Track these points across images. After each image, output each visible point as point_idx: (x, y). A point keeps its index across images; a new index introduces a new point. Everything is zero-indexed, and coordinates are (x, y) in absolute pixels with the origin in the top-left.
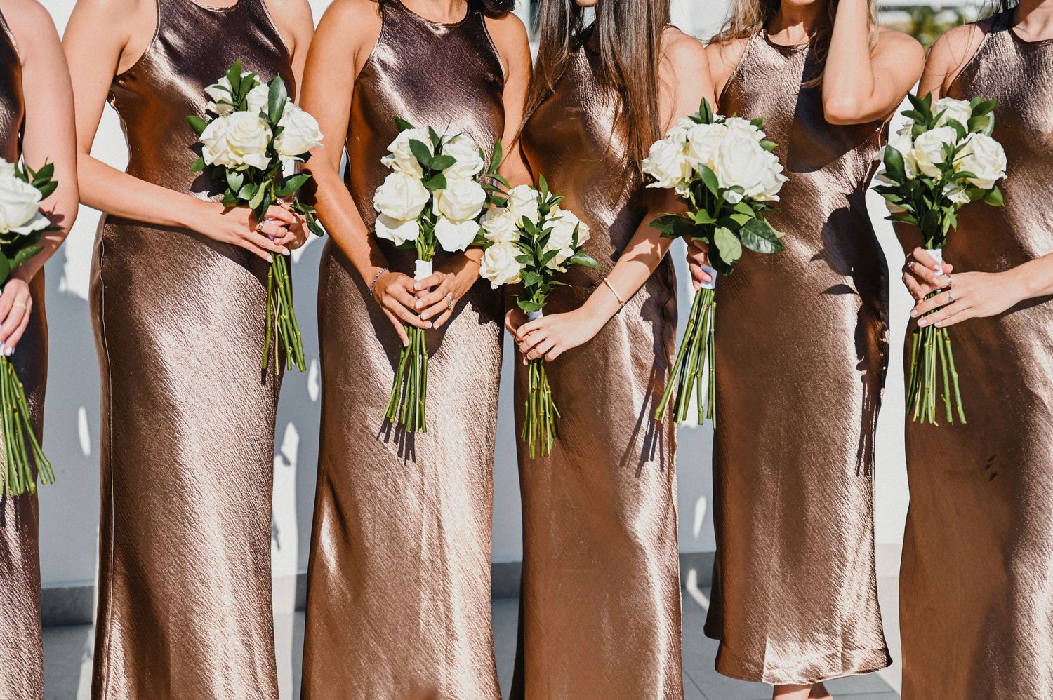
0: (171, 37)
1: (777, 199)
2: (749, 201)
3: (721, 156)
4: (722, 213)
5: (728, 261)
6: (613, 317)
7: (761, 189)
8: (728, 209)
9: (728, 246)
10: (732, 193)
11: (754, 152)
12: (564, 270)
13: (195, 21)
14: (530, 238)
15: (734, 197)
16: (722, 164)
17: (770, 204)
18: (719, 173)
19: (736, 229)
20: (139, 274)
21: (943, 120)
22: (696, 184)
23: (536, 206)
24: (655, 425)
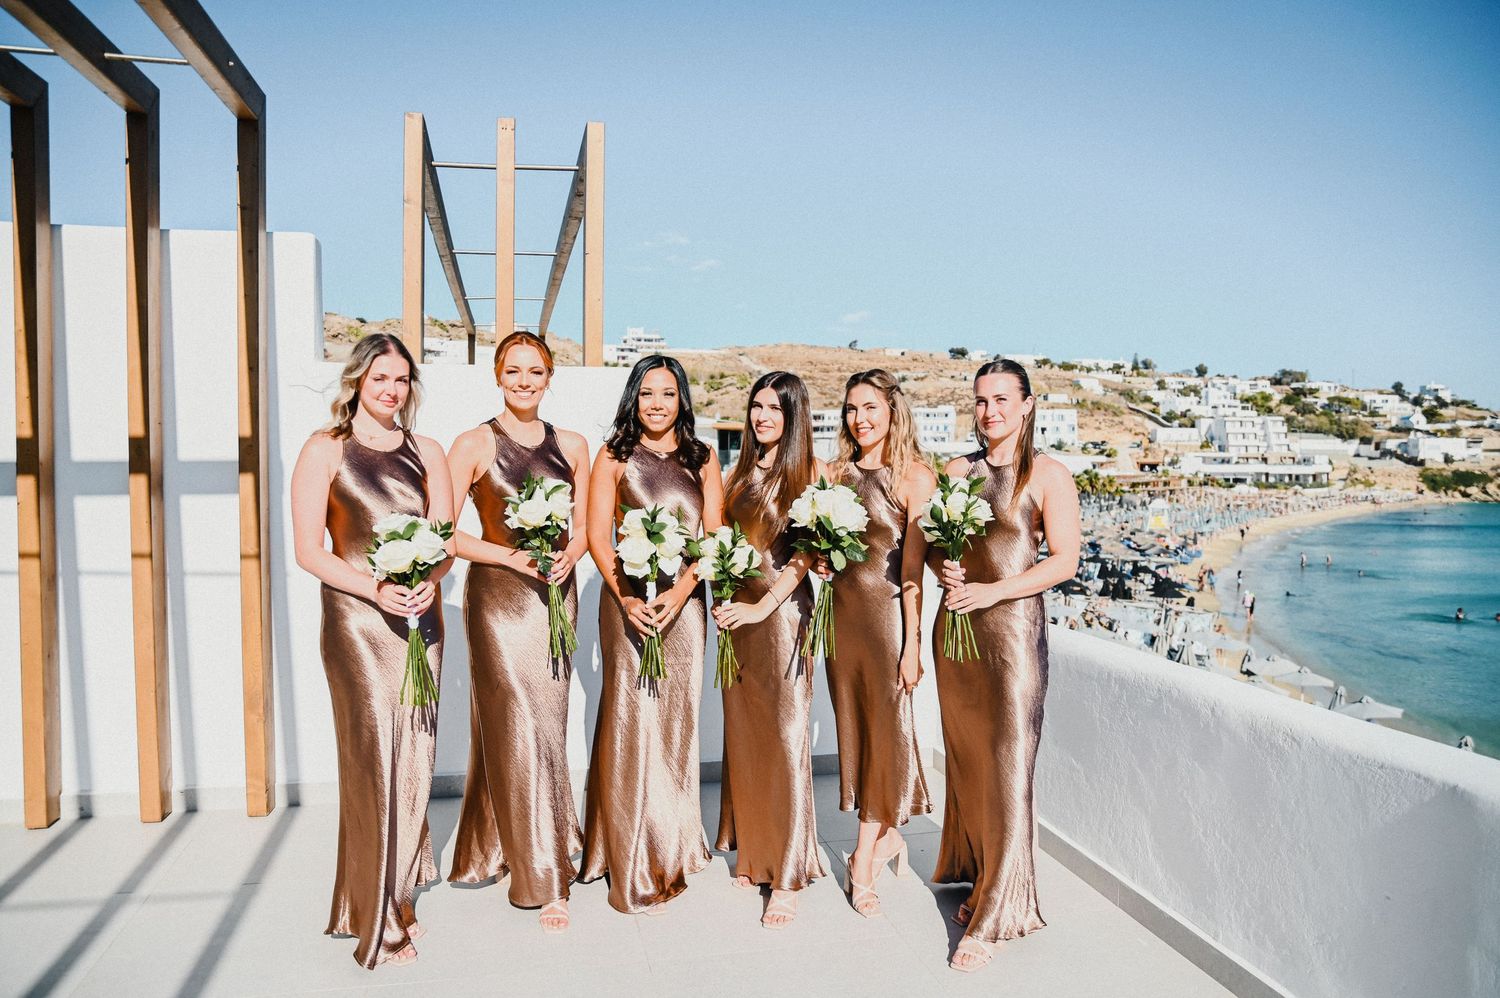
0: (503, 463)
1: (865, 530)
2: (849, 534)
3: (834, 510)
4: (835, 541)
5: (839, 569)
6: (777, 609)
7: (857, 527)
8: (839, 539)
9: (839, 561)
10: (841, 531)
11: (851, 507)
12: (742, 577)
13: (517, 453)
14: (724, 555)
15: (842, 533)
16: (834, 514)
17: (861, 533)
18: (833, 520)
19: (842, 550)
20: (486, 597)
21: (957, 489)
22: (819, 524)
23: (731, 537)
24: (802, 660)
